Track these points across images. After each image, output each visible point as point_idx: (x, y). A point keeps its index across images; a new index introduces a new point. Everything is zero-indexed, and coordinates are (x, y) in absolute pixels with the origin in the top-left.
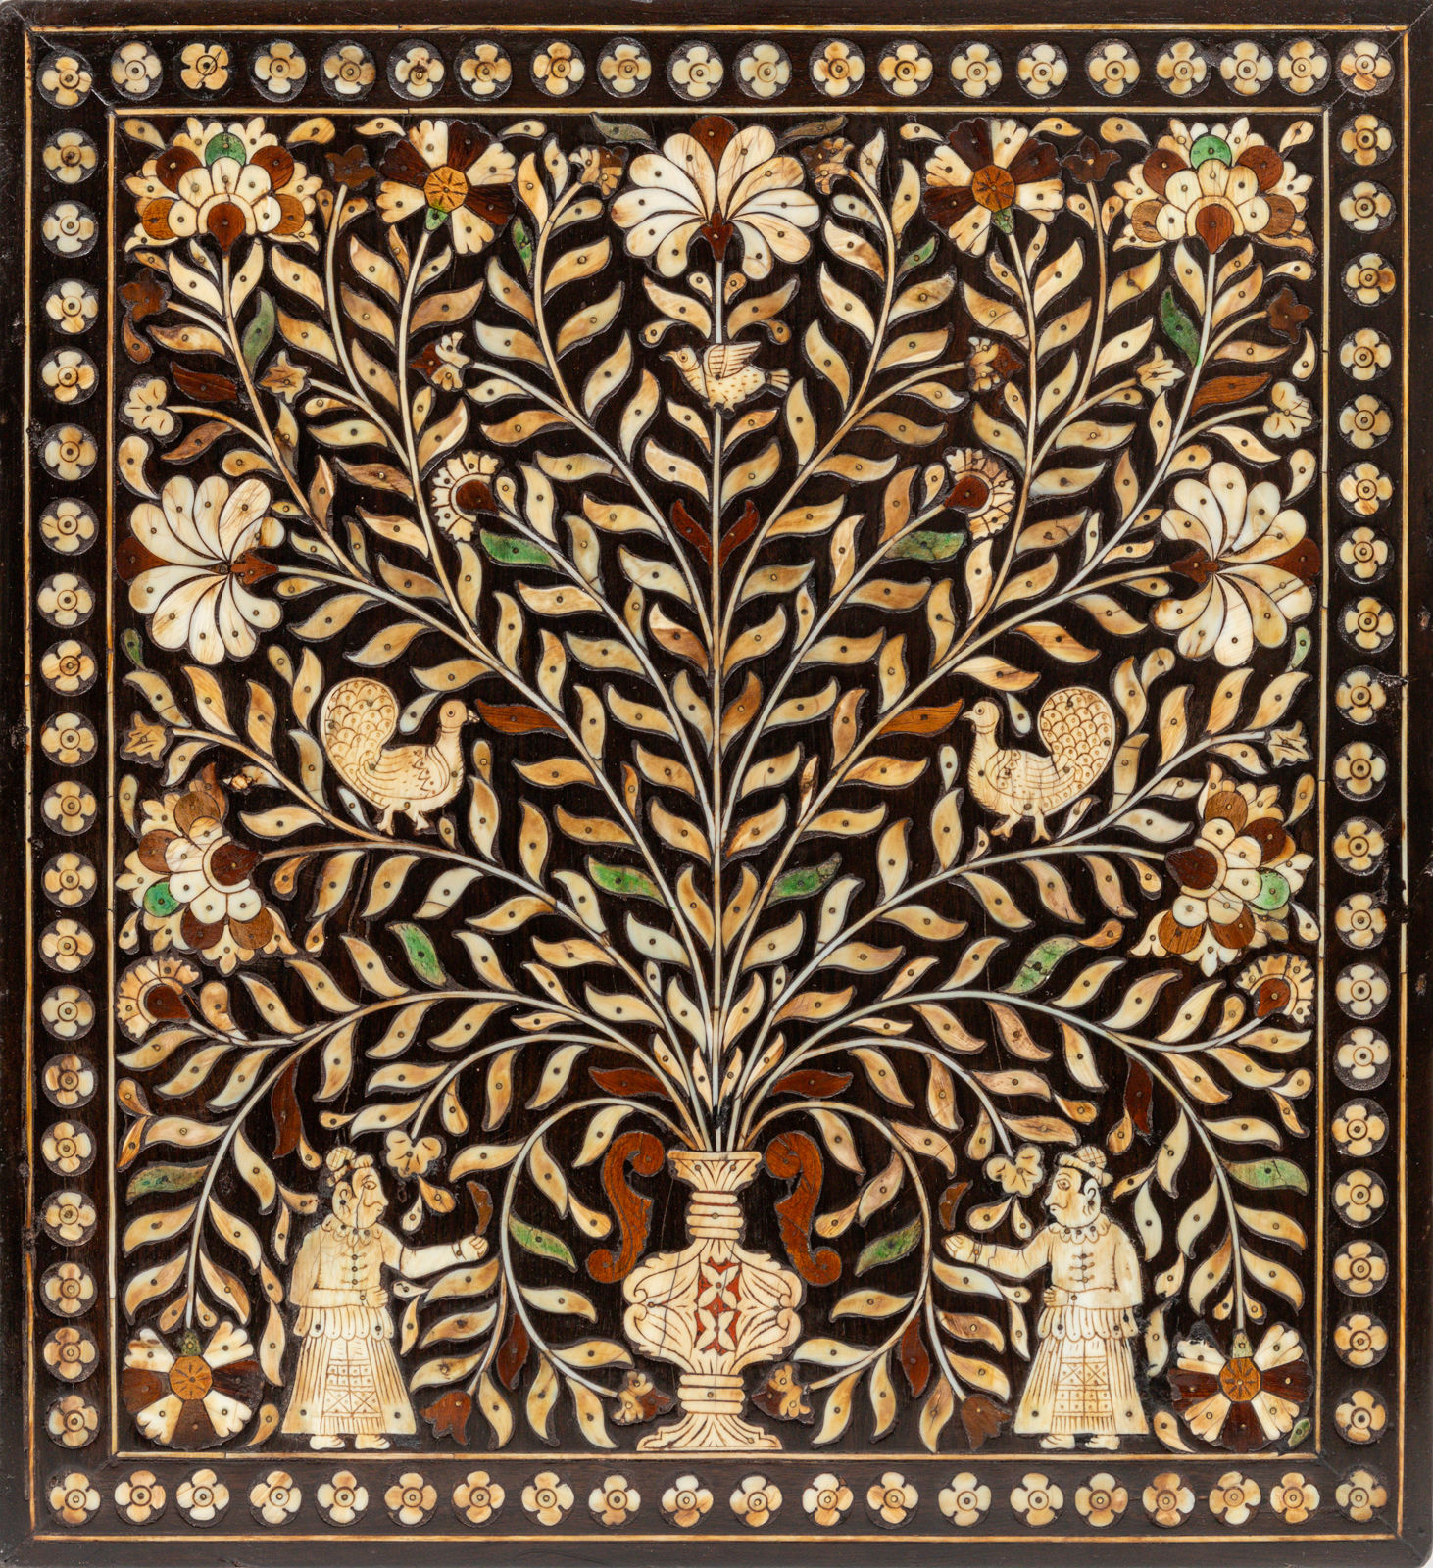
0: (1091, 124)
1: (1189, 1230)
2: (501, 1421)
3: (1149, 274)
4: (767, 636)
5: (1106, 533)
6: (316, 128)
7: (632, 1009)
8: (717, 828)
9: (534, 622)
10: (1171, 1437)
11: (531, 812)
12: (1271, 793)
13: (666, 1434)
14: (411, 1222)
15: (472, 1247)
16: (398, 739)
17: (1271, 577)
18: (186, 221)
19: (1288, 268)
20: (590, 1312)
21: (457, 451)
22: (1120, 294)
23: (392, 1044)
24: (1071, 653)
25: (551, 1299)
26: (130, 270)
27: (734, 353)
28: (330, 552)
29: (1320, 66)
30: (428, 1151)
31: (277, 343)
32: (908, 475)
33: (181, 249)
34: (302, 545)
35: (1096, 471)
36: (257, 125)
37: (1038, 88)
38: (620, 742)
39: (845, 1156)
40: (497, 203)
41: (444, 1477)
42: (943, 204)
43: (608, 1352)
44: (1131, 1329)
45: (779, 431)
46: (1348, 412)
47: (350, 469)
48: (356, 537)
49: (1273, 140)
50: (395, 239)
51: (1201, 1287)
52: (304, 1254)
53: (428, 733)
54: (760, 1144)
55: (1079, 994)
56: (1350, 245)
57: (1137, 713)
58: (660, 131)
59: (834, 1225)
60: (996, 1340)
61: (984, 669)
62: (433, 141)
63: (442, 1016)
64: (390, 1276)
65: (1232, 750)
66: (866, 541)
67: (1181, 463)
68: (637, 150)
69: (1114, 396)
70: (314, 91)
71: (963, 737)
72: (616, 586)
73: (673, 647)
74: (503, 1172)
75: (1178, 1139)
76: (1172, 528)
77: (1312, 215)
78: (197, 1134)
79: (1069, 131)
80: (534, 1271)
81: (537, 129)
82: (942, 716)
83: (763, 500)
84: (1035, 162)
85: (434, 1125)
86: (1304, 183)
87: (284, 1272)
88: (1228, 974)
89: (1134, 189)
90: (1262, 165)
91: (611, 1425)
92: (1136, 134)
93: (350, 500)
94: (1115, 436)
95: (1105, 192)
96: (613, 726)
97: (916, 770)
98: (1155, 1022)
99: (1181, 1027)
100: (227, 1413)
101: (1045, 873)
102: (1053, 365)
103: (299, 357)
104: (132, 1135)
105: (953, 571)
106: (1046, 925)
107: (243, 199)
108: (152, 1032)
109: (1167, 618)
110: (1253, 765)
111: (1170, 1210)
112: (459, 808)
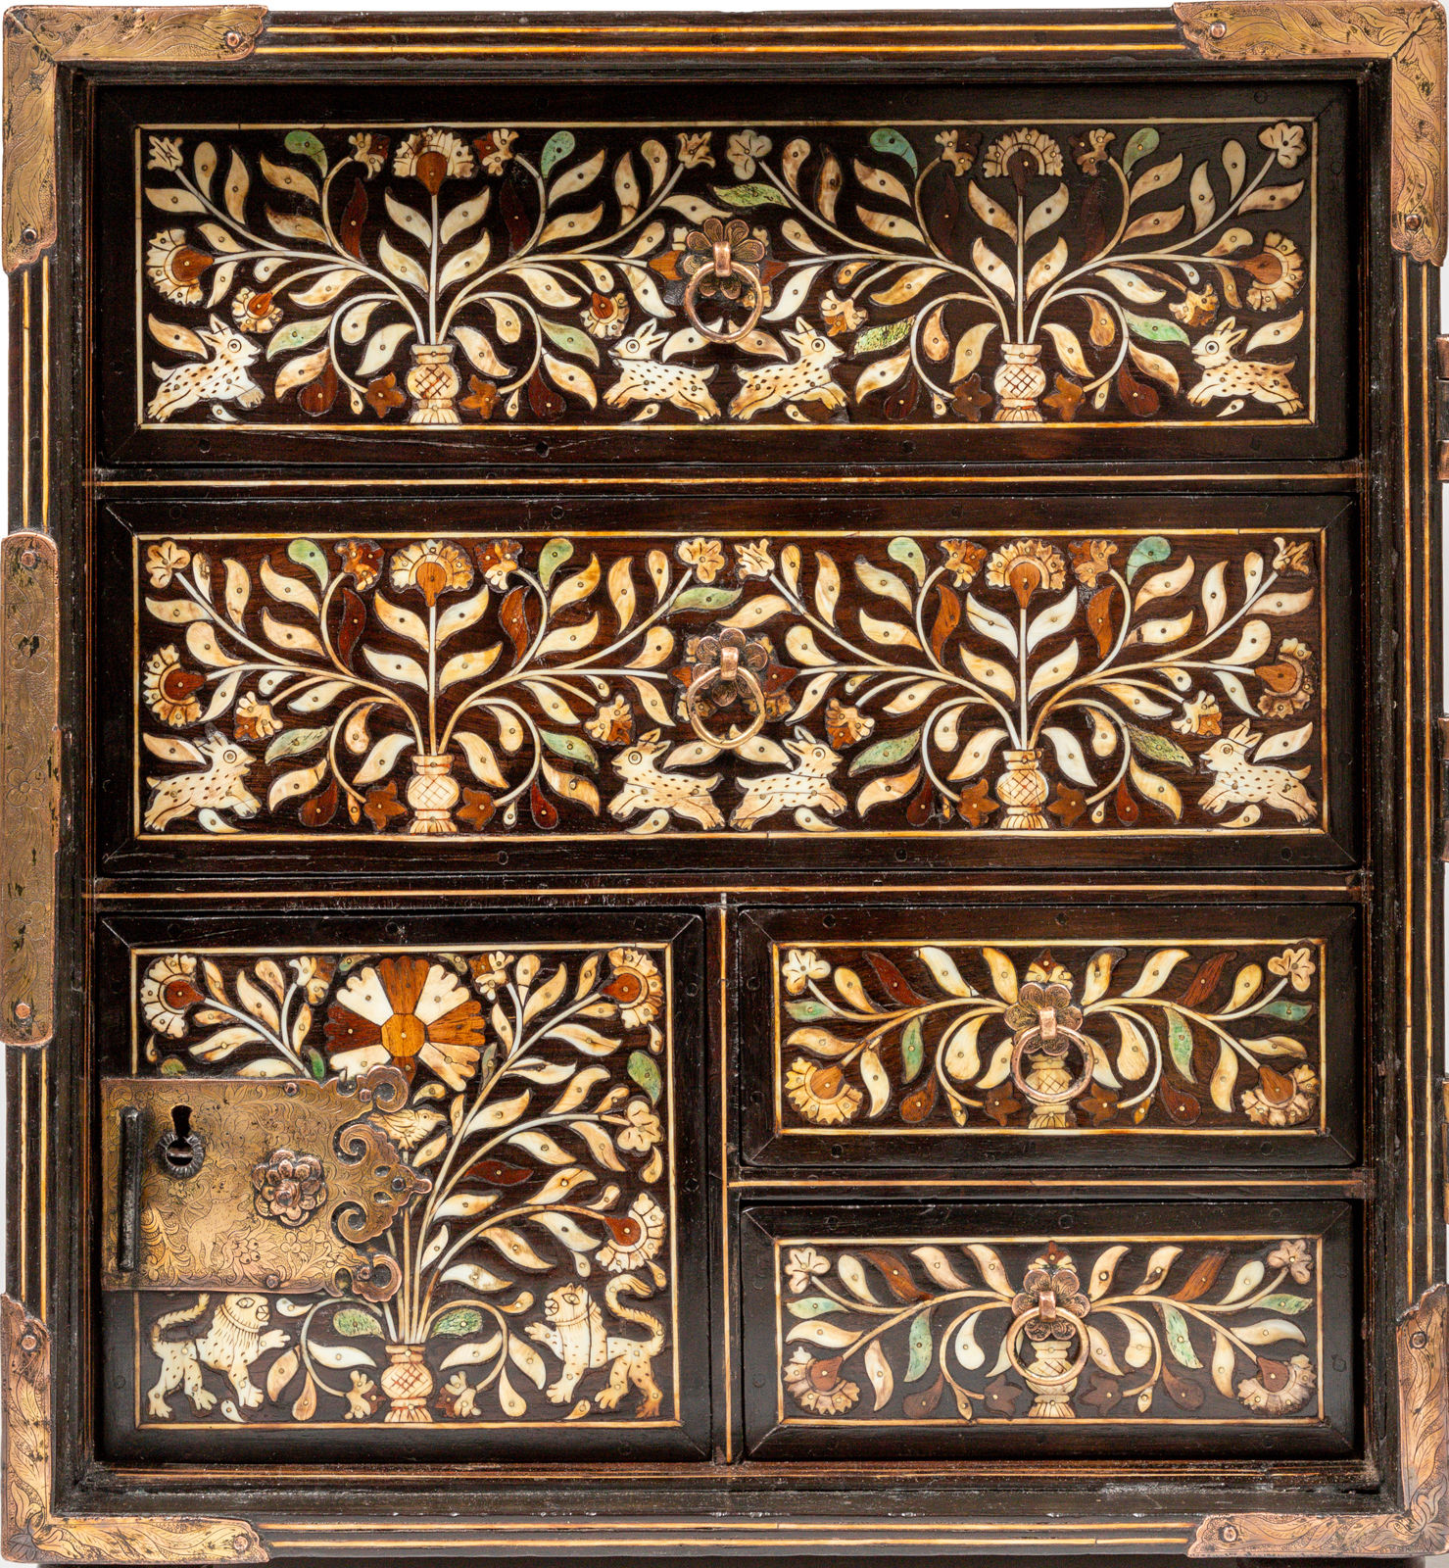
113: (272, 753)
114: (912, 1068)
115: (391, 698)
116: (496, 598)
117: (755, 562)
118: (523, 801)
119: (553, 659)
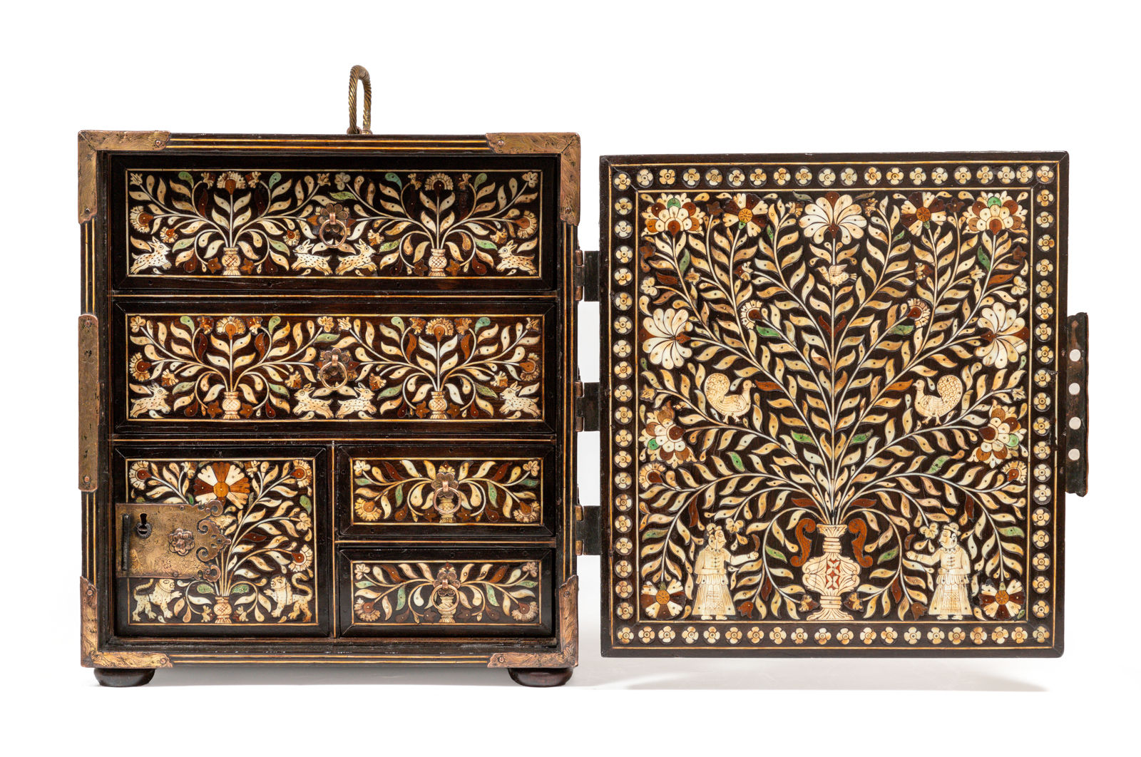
0: (955, 194)
1: (986, 549)
2: (763, 611)
3: (974, 242)
4: (850, 359)
5: (960, 326)
6: (703, 196)
7: (806, 479)
8: (833, 421)
9: (774, 355)
10: (979, 616)
11: (773, 416)
12: (1013, 409)
13: (816, 615)
14: (734, 547)
15: (754, 555)
16: (730, 393)
17: (1014, 340)
18: (661, 226)
19: (1019, 240)
20: (792, 576)
21: (749, 300)
22: (965, 248)
23: (727, 491)
24: (948, 364)
25: (779, 572)
26: (643, 242)
27: (839, 268)
28: (708, 333)
29: (1030, 174)
30: (739, 525)
31: (691, 265)
32: (895, 307)
33: (659, 236)
34: (699, 331)
35: (956, 306)
36: (684, 195)
37: (938, 182)
38: (802, 393)
39: (874, 526)
40: (762, 220)
41: (744, 628)
42: (907, 220)
43: (797, 589)
44: (967, 581)
45: (853, 294)
46: (1038, 286)
47: (713, 306)
48: (716, 328)
49: (1015, 198)
50: (729, 232)
51: (989, 568)
52: (699, 558)
53: (739, 391)
54: (847, 522)
55: (951, 473)
56: (1040, 232)
57: (969, 383)
58: (814, 197)
59: (870, 548)
60: (923, 585)
61: (920, 370)
62: (741, 200)
63: (744, 482)
64: (727, 565)
65: (1000, 395)
66: (882, 328)
67: (984, 303)
68: (807, 203)
69: (962, 281)
70: (702, 184)
71: (913, 391)
72: (800, 343)
73: (819, 363)
74: (764, 531)
75: (982, 520)
76: (981, 324)
77: (1027, 223)
78: (664, 519)
79: (948, 196)
80: (774, 563)
81: (775, 196)
82: (906, 385)
83: (847, 316)
84: (936, 206)
85: (741, 516)
86: (1025, 212)
87: (693, 564)
88: (999, 467)
89: (969, 214)
90: (1011, 206)
91: (798, 612)
92: (970, 196)
93: (714, 316)
94: (963, 294)
95: (960, 215)
96: (799, 388)
97: (897, 403)
98: (974, 484)
99: (983, 485)
100: (675, 609)
101: (939, 435)
102: (942, 271)
103: (697, 270)
104: (644, 520)
105: (910, 338)
106: (940, 452)
107: (679, 219)
108: (650, 487)
109: (979, 353)
110: (1007, 400)
111: (980, 543)
112: (749, 415)
113: (175, 391)
114: (399, 502)
115: (216, 372)
116: (253, 337)
117: (344, 325)
118: (263, 409)
119: (273, 359)
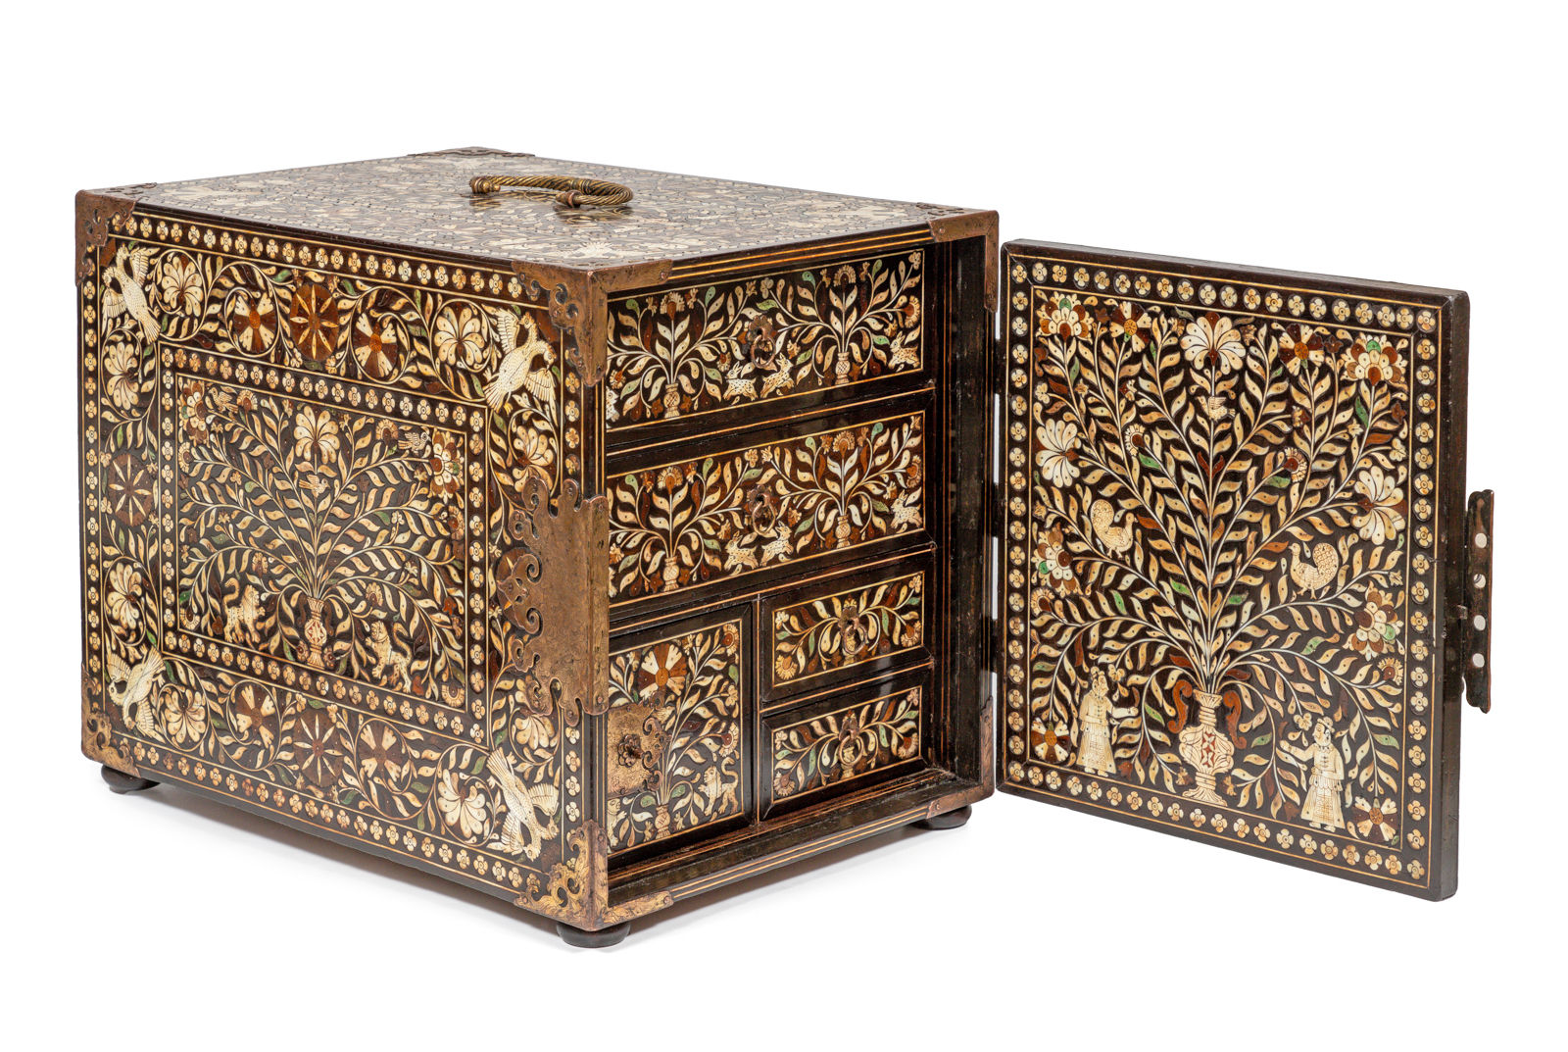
0: (1333, 331)
1: (1360, 756)
2: (1141, 775)
3: (1352, 390)
4: (1225, 507)
5: (1337, 486)
6: (1092, 300)
7: (1184, 636)
8: (1210, 575)
9: (1155, 489)
10: (1352, 831)
11: (1153, 558)
12: (1390, 595)
13: (1191, 792)
14: (1116, 698)
15: (1133, 711)
16: (1114, 524)
17: (1392, 513)
18: (1054, 329)
19: (1398, 395)
20: (1169, 743)
21: (1132, 423)
22: (1342, 397)
23: (1110, 633)
24: (1324, 530)
25: (1158, 735)
26: (1037, 344)
27: (1218, 400)
28: (1094, 453)
29: (1410, 319)
30: (1120, 674)
31: (1080, 376)
32: (1273, 454)
33: (1052, 337)
34: (1086, 449)
35: (1334, 463)
36: (1075, 297)
37: (1317, 315)
38: (1181, 537)
39: (1248, 703)
40: (1145, 334)
41: (1125, 791)
42: (1285, 355)
43: (1174, 759)
44: (1340, 788)
45: (1231, 431)
46: (1418, 454)
47: (1100, 423)
48: (1102, 449)
49: (1394, 346)
50: (1115, 343)
51: (1363, 778)
52: (1084, 702)
53: (1122, 524)
54: (1221, 693)
55: (1325, 659)
56: (1420, 389)
57: (1346, 557)
58: (1196, 314)
59: (1244, 728)
60: (1296, 782)
61: (1296, 531)
62: (1127, 309)
63: (1125, 626)
64: (1109, 716)
65: (1377, 577)
66: (1259, 476)
67: (1361, 464)
68: (1188, 321)
69: (1340, 435)
70: (1091, 286)
71: (1288, 554)
72: (1180, 481)
73: (1197, 506)
74: (1143, 686)
75: (1357, 720)
76: (1358, 489)
77: (1407, 375)
78: (1053, 653)
79: (1327, 333)
80: (1152, 724)
81: (1158, 309)
82: (1282, 546)
83: (1225, 456)
84: (1316, 343)
85: (1122, 665)
86: (1405, 363)
87: (1078, 708)
88: (1375, 661)
89: (1348, 357)
90: (1390, 353)
91: (1174, 784)
92: (1348, 336)
93: (1101, 435)
94: (1340, 450)
95: (1338, 358)
96: (1179, 532)
97: (1273, 565)
98: (1350, 674)
99: (1358, 679)
100: (1061, 753)
101: (1314, 612)
102: (1320, 420)
103: (1087, 382)
104: (1035, 649)
105: (1286, 492)
106: (1314, 631)
107: (1071, 322)
108: (1041, 614)
109: (1357, 522)
110: (1384, 583)
111: (1355, 746)
112: (1131, 552)
113: (621, 568)
114: (812, 651)
115: (658, 536)
116: (690, 486)
117: (767, 457)
118: (698, 571)
119: (708, 509)
